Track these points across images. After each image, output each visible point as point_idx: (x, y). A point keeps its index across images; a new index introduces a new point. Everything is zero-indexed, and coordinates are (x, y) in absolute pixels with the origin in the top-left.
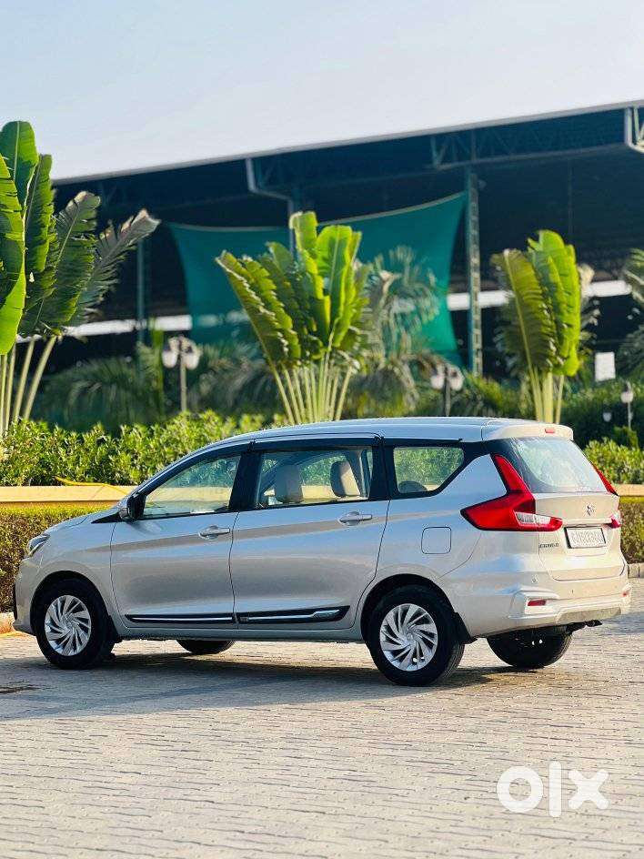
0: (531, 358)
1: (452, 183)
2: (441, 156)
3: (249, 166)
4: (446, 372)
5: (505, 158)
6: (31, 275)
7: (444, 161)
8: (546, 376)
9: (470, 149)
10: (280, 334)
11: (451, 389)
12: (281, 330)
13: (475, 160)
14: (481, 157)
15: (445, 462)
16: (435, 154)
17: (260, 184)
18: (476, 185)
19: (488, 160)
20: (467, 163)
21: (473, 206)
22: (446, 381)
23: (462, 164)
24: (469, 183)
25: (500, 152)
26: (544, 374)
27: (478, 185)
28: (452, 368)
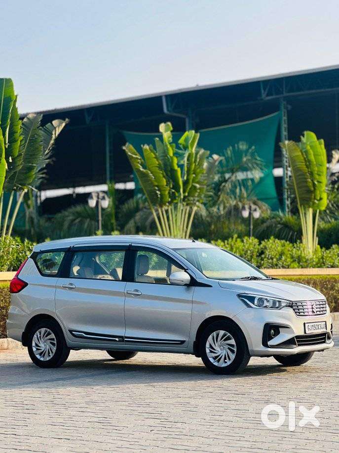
0: (300, 200)
1: (273, 107)
2: (266, 93)
3: (164, 100)
4: (250, 208)
5: (302, 93)
6: (10, 158)
7: (268, 95)
8: (308, 210)
9: (283, 89)
10: (156, 188)
11: (253, 218)
12: (157, 186)
13: (285, 94)
14: (288, 92)
15: (249, 257)
16: (263, 91)
17: (170, 109)
18: (286, 108)
19: (291, 94)
20: (282, 96)
21: (285, 118)
22: (250, 214)
23: (278, 96)
24: (282, 107)
25: (299, 89)
26: (307, 209)
27: (287, 108)
28: (253, 207)
